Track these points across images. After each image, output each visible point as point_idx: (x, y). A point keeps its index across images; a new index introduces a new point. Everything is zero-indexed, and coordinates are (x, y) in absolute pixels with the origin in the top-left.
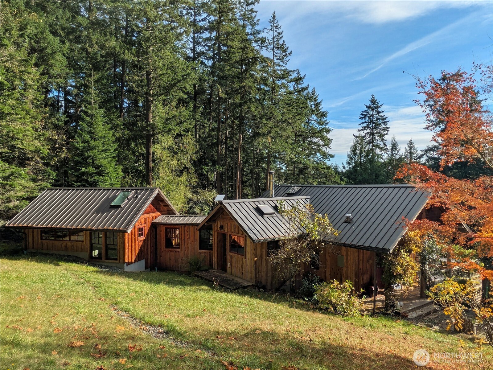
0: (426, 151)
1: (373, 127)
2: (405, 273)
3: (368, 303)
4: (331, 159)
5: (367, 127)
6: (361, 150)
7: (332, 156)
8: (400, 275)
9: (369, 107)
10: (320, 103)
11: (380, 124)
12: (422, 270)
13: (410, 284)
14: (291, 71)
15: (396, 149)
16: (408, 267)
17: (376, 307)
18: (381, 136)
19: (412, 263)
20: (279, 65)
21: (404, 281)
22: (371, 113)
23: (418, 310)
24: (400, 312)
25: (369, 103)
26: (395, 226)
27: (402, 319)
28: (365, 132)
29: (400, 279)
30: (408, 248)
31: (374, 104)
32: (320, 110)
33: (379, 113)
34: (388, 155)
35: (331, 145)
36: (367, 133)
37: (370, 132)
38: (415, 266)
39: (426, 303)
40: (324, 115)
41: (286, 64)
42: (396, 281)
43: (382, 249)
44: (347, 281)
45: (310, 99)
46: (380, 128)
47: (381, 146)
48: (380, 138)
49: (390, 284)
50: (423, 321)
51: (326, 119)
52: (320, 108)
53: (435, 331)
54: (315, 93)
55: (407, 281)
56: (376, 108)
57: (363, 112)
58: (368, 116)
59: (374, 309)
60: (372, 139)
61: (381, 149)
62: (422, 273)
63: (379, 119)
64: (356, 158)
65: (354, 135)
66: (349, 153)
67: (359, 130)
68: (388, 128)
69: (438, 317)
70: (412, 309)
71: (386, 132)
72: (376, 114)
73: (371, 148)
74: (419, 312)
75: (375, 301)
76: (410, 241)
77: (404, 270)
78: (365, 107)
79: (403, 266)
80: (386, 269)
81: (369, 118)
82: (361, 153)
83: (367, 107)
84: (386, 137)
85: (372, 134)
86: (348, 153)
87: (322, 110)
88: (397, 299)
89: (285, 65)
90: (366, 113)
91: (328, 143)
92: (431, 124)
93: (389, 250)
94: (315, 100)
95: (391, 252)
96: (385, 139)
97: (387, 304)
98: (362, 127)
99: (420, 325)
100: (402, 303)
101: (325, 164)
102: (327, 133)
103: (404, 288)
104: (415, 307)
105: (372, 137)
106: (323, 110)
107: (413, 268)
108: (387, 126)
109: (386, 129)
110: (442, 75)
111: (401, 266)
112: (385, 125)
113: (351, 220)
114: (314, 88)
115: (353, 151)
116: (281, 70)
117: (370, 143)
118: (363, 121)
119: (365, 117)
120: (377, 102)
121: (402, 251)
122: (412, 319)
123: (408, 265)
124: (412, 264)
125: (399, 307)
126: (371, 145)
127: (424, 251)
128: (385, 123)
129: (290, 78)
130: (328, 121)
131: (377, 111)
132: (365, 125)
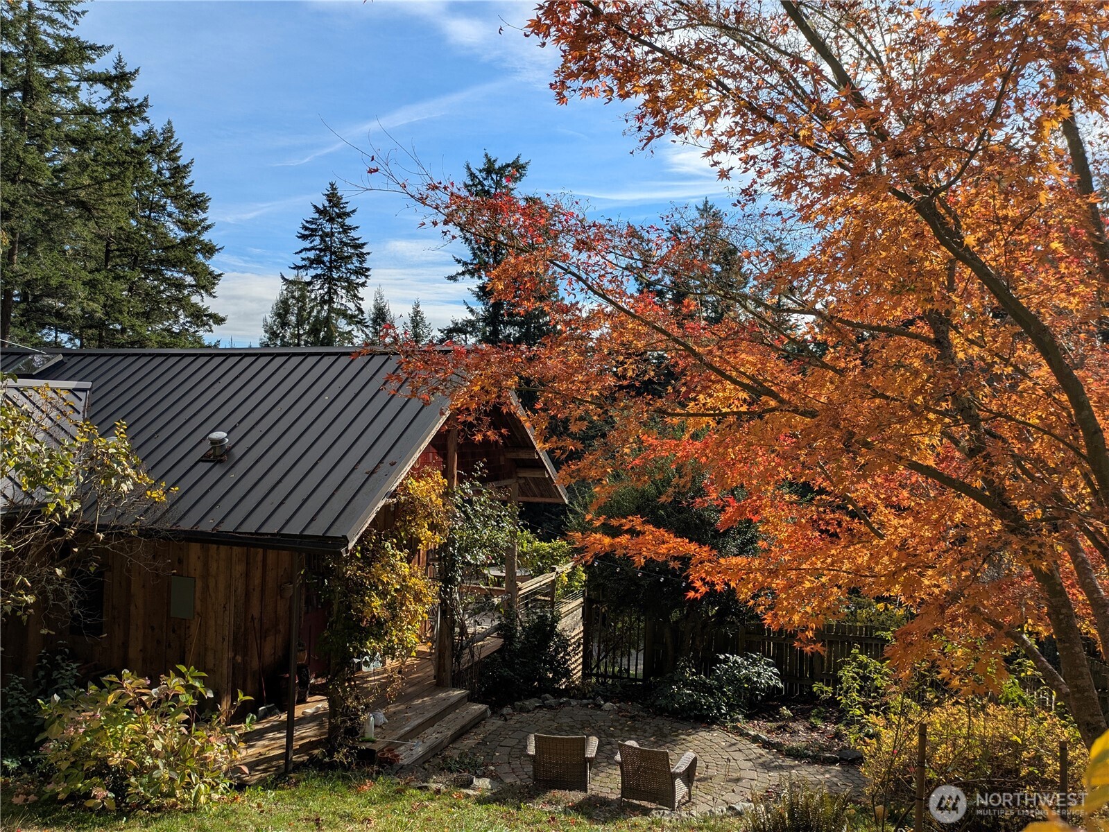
0: (450, 331)
1: (331, 262)
2: (394, 617)
3: (271, 735)
4: (214, 327)
5: (318, 261)
6: (299, 315)
7: (219, 320)
8: (379, 623)
9: (322, 212)
10: (186, 167)
11: (350, 257)
12: (443, 601)
13: (409, 651)
14: (93, 48)
15: (384, 320)
16: (404, 596)
17: (296, 745)
18: (352, 288)
19: (417, 581)
20: (52, 21)
21: (390, 641)
22: (327, 227)
23: (429, 731)
24: (376, 747)
25: (322, 202)
26: (368, 465)
27: (378, 773)
28: (312, 272)
29: (379, 638)
30: (407, 531)
31: (336, 205)
32: (185, 187)
33: (346, 230)
34: (367, 335)
35: (217, 290)
36: (317, 276)
37: (324, 275)
38: (424, 591)
39: (452, 700)
40: (198, 203)
41: (75, 22)
42: (365, 646)
43: (323, 539)
44: (183, 668)
45: (156, 151)
46: (349, 266)
47: (349, 312)
48: (348, 292)
49: (347, 658)
50: (444, 768)
51: (202, 215)
52: (186, 182)
53: (481, 801)
54: (171, 137)
55: (401, 641)
56: (339, 216)
57: (307, 222)
58: (320, 233)
59: (285, 756)
60: (329, 292)
61: (351, 319)
62: (444, 613)
63: (346, 244)
64: (288, 334)
65: (283, 278)
66: (270, 321)
67: (297, 268)
68: (368, 270)
69: (482, 743)
70: (412, 731)
71: (362, 280)
72: (339, 233)
73: (324, 314)
74: (433, 736)
75: (290, 726)
76: (413, 512)
77: (391, 606)
78: (313, 210)
79: (389, 593)
80: (335, 607)
81: (322, 240)
82: (300, 323)
83: (318, 210)
84: (362, 292)
85: (329, 280)
86: (265, 320)
87: (192, 189)
88: (367, 706)
89: (70, 24)
90: (314, 226)
91: (207, 282)
92: (461, 269)
93: (345, 541)
94: (172, 157)
95: (351, 546)
96: (360, 295)
97: (333, 729)
98: (303, 259)
99: (434, 786)
100: (381, 715)
101: (198, 340)
102: (205, 257)
103: (391, 663)
104: (420, 721)
105: (330, 288)
106: (195, 190)
107: (418, 598)
108: (365, 265)
109: (363, 272)
110: (485, 160)
111: (383, 595)
112: (361, 263)
113: (228, 451)
114: (169, 122)
115: (279, 315)
116: (57, 38)
117: (323, 302)
118: (307, 244)
119: (311, 235)
120: (343, 201)
121: (388, 544)
122: (409, 769)
123: (404, 589)
124: (418, 583)
125: (370, 732)
126: (326, 307)
127: (451, 541)
128: (361, 256)
129: (88, 66)
130: (208, 222)
131: (342, 225)
132: (311, 254)
